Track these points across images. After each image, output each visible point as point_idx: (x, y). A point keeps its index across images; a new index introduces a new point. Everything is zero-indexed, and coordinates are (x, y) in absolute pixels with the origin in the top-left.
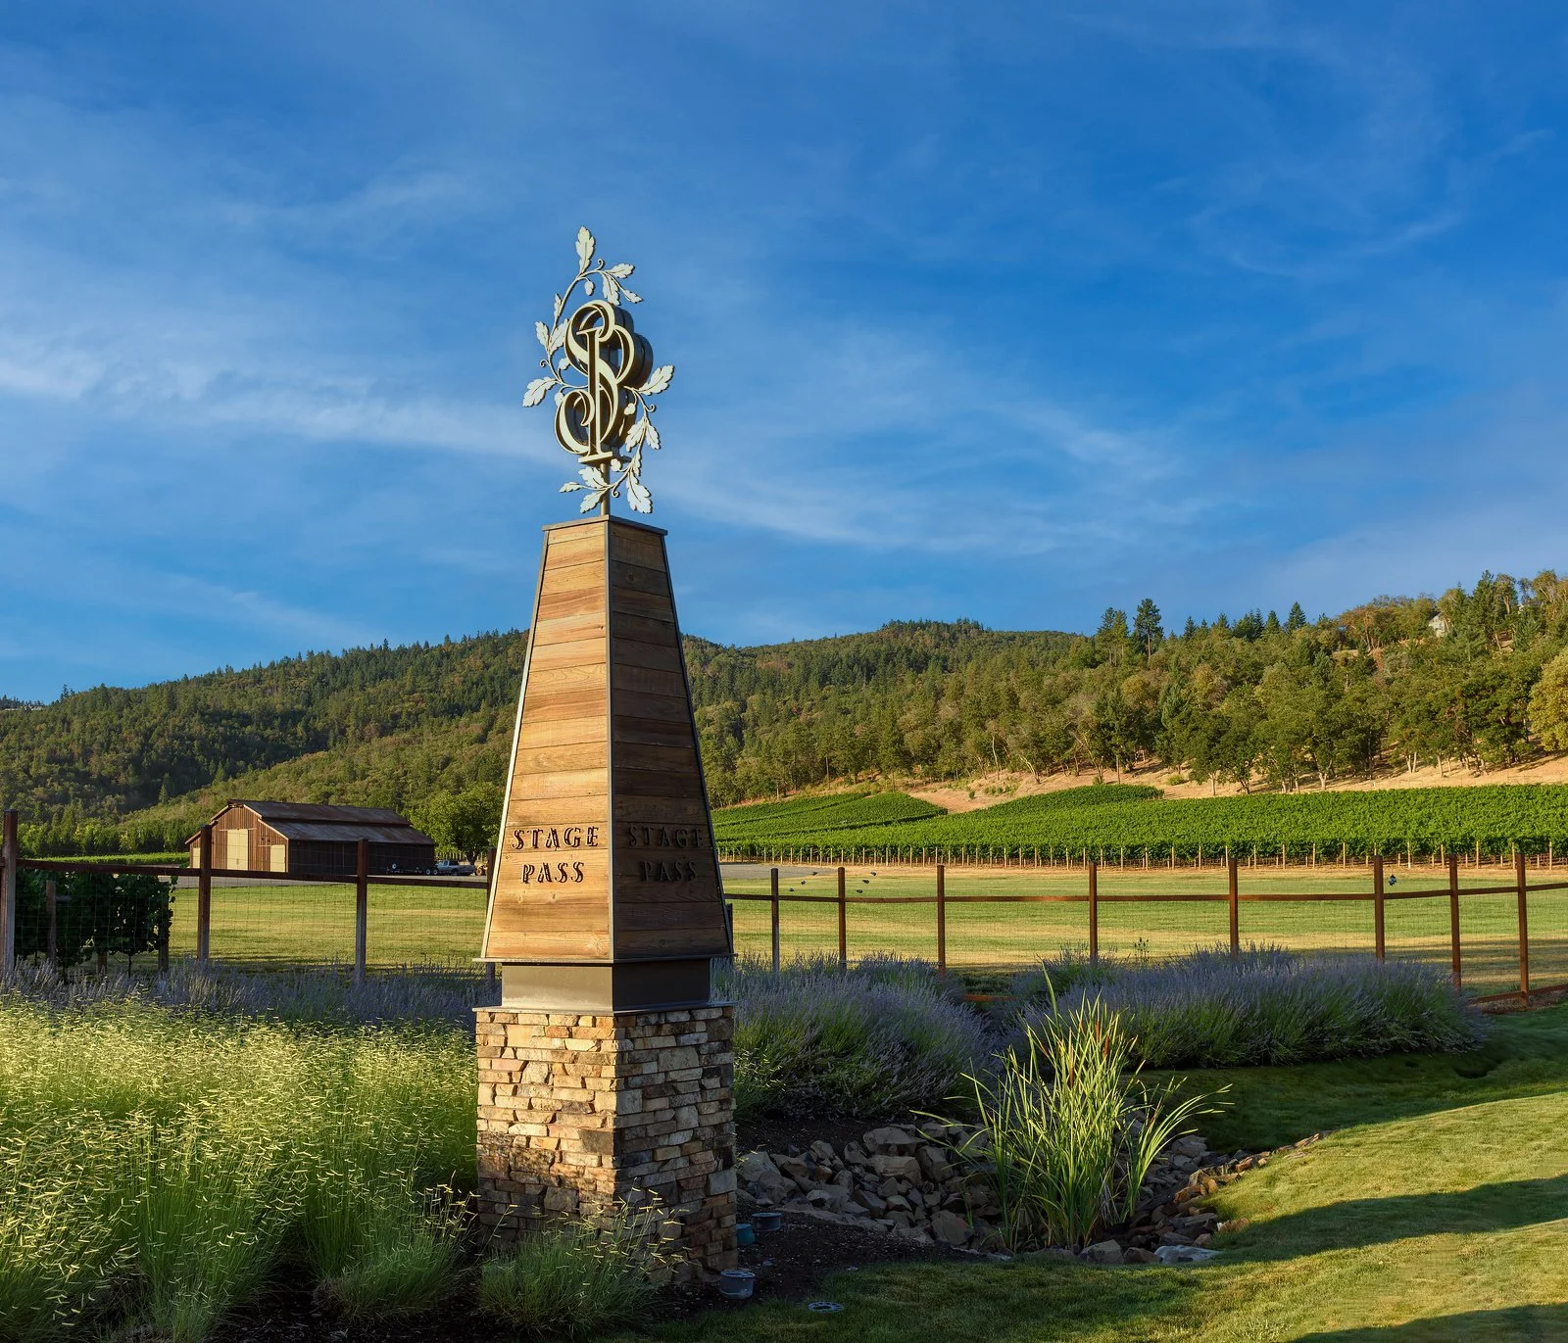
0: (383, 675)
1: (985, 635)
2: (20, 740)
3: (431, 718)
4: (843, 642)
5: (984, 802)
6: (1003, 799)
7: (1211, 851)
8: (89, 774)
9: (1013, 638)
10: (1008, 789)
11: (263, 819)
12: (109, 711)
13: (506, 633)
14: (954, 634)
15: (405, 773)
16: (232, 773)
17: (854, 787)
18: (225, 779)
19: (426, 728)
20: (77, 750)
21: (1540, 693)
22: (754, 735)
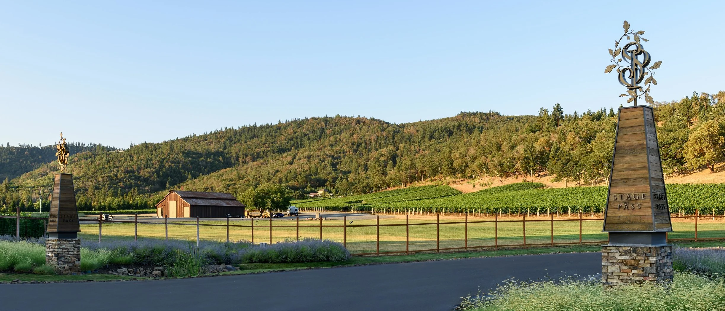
0: (254, 137)
1: (501, 117)
2: (114, 164)
3: (272, 154)
4: (441, 121)
5: (479, 188)
6: (486, 188)
7: (523, 210)
8: (140, 177)
9: (513, 119)
10: (489, 184)
11: (182, 197)
12: (148, 152)
13: (303, 119)
14: (488, 117)
15: (259, 177)
16: (194, 176)
17: (433, 182)
18: (192, 179)
19: (270, 158)
20: (135, 167)
21: (687, 146)
22: (401, 160)
